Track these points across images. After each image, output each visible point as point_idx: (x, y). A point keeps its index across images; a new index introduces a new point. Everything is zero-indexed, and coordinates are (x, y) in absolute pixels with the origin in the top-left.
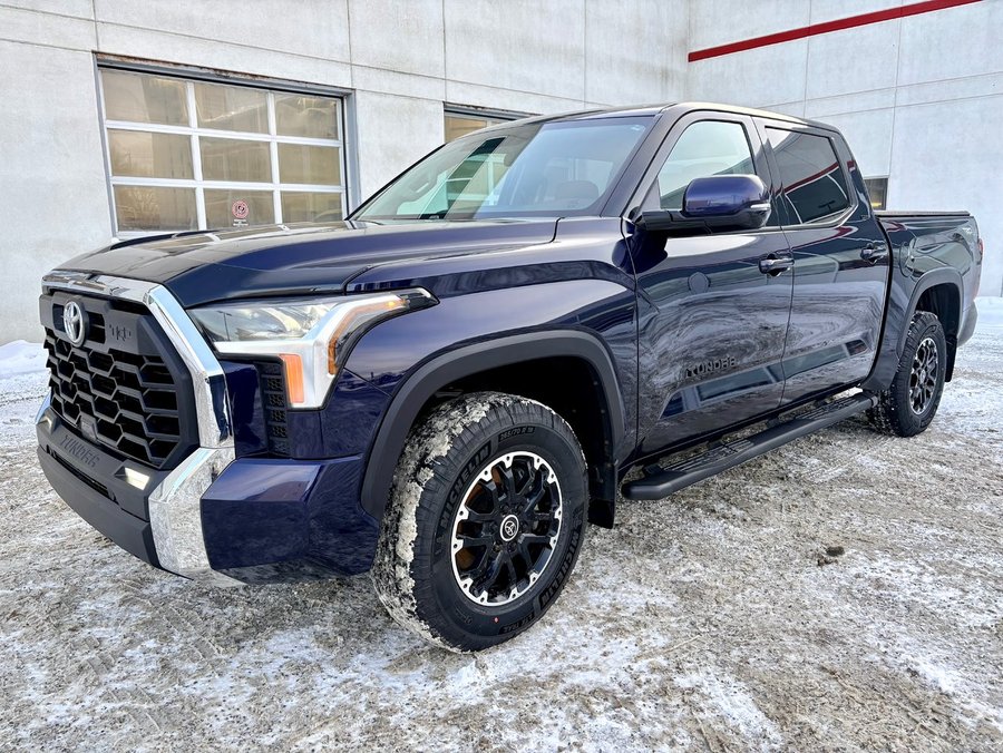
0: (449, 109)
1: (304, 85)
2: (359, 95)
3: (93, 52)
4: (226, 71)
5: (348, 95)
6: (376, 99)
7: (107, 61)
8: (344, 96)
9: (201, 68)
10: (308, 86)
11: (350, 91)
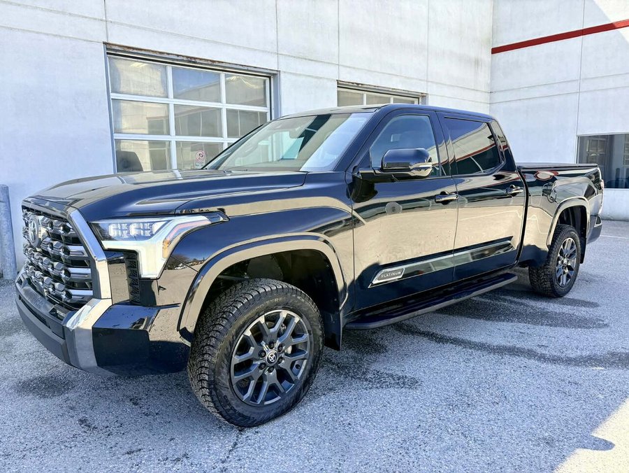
0: (340, 85)
1: (246, 68)
2: (282, 75)
3: (104, 43)
4: (195, 58)
5: (274, 75)
6: (294, 78)
7: (114, 50)
8: (272, 76)
9: (178, 56)
10: (249, 68)
11: (275, 72)
